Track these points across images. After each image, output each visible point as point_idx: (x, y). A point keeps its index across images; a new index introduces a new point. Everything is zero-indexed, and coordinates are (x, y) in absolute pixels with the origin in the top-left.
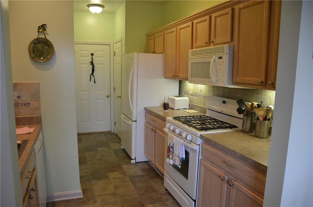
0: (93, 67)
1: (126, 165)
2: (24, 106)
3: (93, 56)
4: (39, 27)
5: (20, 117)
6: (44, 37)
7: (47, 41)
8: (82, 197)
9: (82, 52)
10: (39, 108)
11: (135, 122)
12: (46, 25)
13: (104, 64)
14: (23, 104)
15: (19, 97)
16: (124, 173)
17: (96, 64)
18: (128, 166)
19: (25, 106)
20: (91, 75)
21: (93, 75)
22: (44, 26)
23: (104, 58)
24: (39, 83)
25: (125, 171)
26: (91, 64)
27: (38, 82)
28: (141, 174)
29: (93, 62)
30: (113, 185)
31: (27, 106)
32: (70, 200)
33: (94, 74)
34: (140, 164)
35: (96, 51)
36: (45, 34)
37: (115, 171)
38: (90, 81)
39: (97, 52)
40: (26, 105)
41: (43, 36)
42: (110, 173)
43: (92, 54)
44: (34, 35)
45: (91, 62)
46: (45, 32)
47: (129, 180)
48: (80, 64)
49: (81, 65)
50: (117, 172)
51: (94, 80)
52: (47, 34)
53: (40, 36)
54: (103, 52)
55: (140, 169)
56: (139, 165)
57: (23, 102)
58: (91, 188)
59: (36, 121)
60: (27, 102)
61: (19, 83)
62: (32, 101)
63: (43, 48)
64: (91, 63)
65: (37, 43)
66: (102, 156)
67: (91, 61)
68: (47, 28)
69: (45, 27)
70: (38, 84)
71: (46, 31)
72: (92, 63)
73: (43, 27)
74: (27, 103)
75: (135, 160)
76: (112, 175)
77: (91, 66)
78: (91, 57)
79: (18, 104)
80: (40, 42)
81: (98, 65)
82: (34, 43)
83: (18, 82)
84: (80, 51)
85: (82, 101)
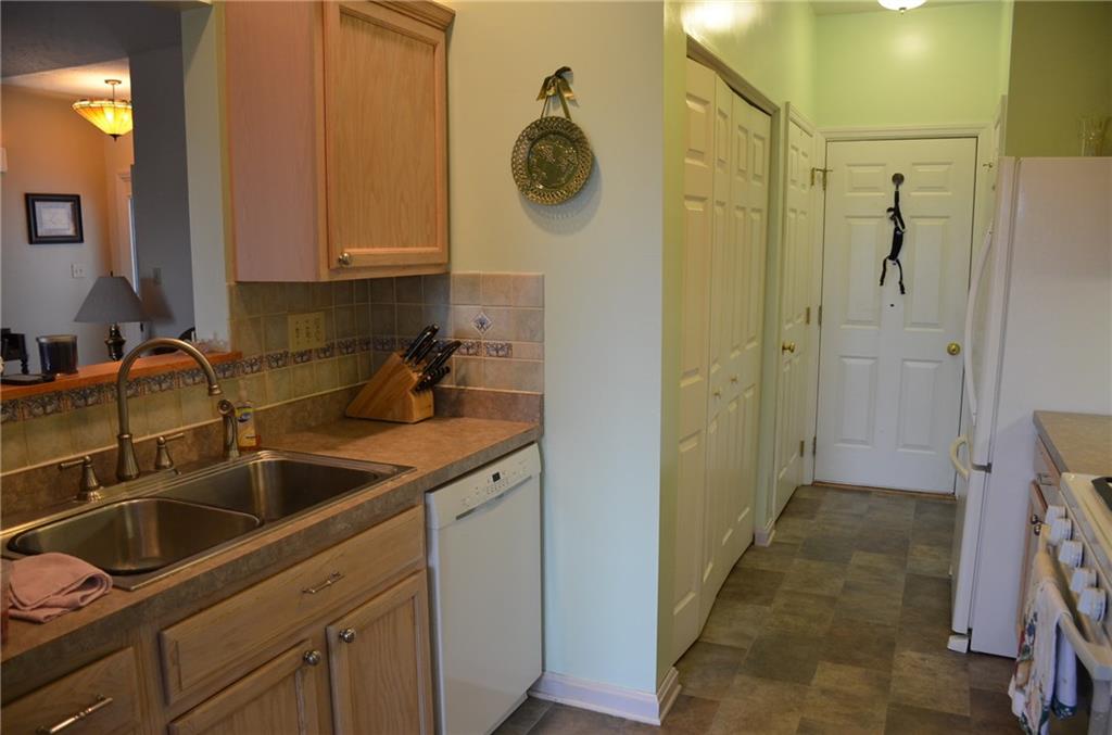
0: (897, 229)
1: (918, 650)
2: (495, 353)
3: (900, 188)
4: (547, 80)
5: (482, 389)
6: (563, 116)
7: (572, 128)
8: (657, 722)
9: (856, 170)
10: (536, 367)
11: (983, 473)
12: (569, 69)
13: (947, 217)
14: (492, 346)
15: (482, 323)
16: (884, 685)
17: (912, 217)
18: (924, 659)
19: (498, 356)
20: (889, 262)
21: (898, 262)
22: (565, 75)
23: (950, 194)
24: (543, 276)
25: (894, 673)
26: (892, 218)
27: (540, 274)
28: (955, 712)
29: (901, 211)
30: (802, 718)
31: (505, 356)
32: (611, 717)
33: (902, 256)
34: (986, 663)
35: (914, 164)
36: (567, 103)
37: (856, 663)
38: (882, 284)
39: (921, 169)
40: (501, 353)
41: (560, 113)
42: (829, 664)
43: (898, 179)
44: (533, 110)
45: (890, 210)
46: (566, 95)
47: (884, 718)
48: (848, 217)
49: (850, 220)
50: (858, 670)
51: (900, 283)
52: (574, 102)
53: (553, 113)
54: (946, 167)
55: (967, 688)
56: (976, 667)
57: (491, 342)
58: (712, 702)
59: (526, 411)
60: (504, 343)
61: (484, 276)
62: (517, 340)
63: (557, 153)
64: (892, 213)
65: (541, 137)
66: (848, 587)
67: (893, 206)
68: (572, 82)
69: (567, 78)
70: (541, 280)
71: (569, 90)
72: (895, 213)
73: (559, 81)
74: (503, 346)
75: (966, 641)
76: (828, 675)
77: (889, 228)
78: (894, 187)
79: (479, 345)
80: (550, 133)
81: (920, 222)
82: (529, 139)
83: (482, 273)
84: (849, 165)
85: (846, 360)
